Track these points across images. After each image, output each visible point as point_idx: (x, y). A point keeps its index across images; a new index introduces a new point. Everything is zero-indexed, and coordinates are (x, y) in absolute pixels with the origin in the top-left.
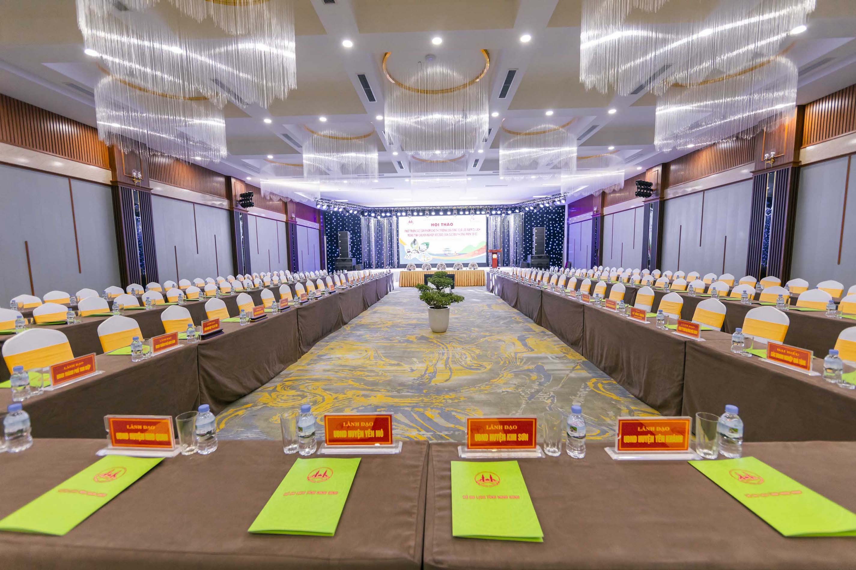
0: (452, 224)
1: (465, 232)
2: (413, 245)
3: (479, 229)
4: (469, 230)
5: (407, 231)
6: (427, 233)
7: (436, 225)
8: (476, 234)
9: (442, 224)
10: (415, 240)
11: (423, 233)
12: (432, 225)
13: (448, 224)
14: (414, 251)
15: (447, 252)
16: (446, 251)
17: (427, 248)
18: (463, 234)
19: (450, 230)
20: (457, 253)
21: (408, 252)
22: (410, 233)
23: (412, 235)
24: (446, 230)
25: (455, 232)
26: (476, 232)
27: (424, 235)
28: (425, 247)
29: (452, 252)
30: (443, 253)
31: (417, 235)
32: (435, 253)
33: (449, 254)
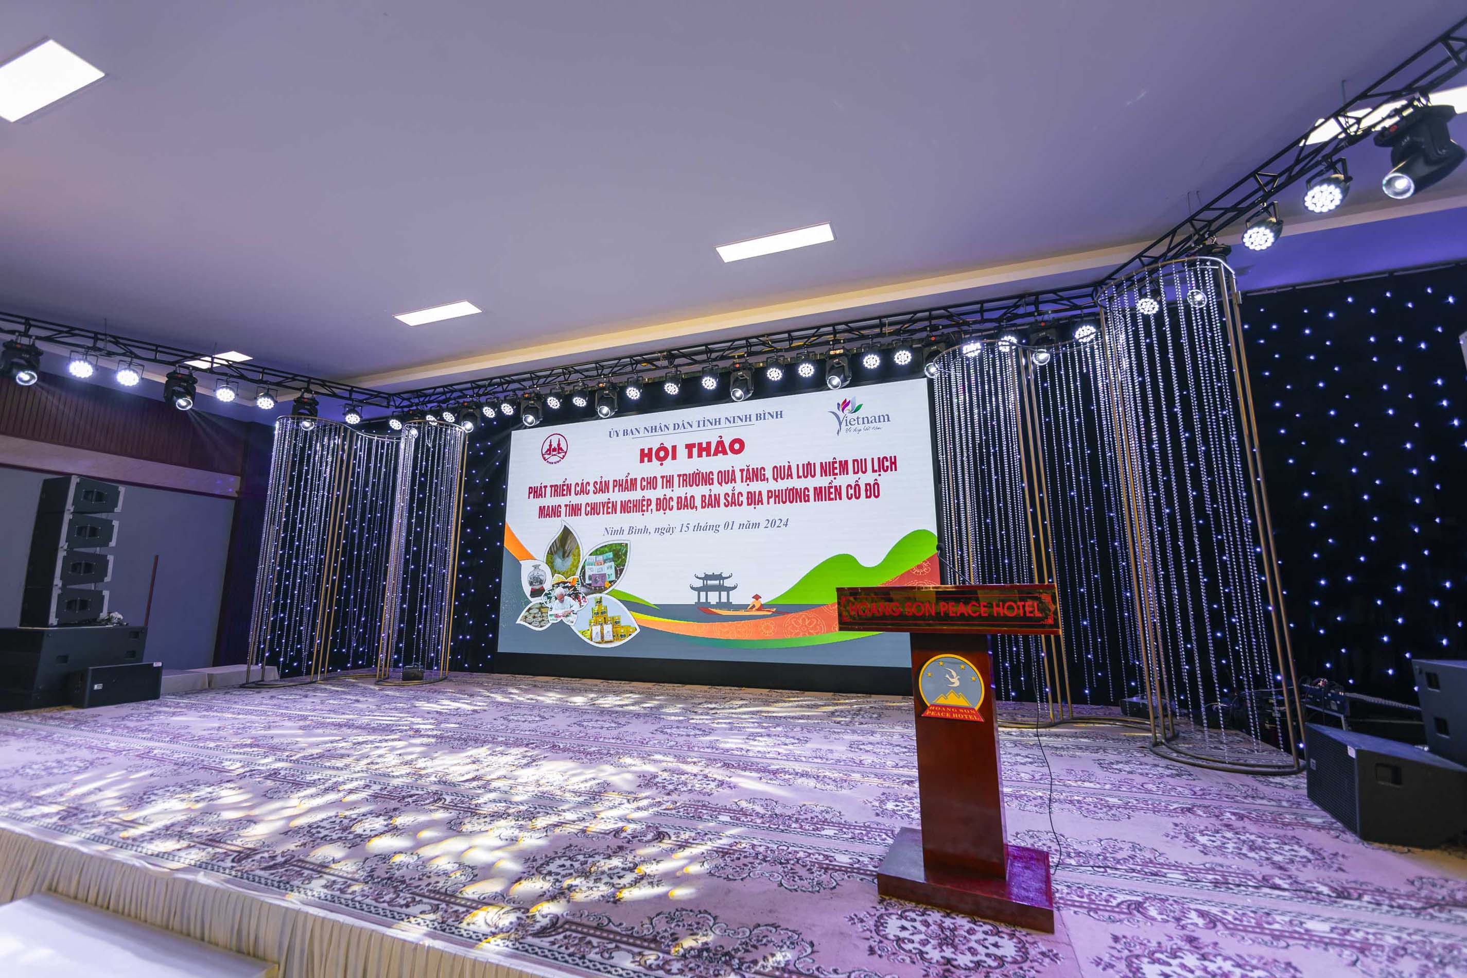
0: (738, 446)
1: (810, 483)
2: (558, 561)
3: (887, 464)
4: (828, 469)
5: (536, 492)
6: (618, 496)
7: (664, 453)
8: (873, 491)
9: (690, 447)
10: (566, 534)
11: (601, 498)
12: (645, 455)
13: (721, 448)
14: (559, 590)
15: (713, 598)
16: (706, 589)
17: (619, 572)
18: (797, 495)
19: (727, 477)
20: (763, 601)
21: (536, 593)
22: (549, 501)
23: (554, 512)
24: (706, 479)
25: (756, 486)
26: (868, 478)
27: (610, 508)
28: (609, 569)
29: (736, 598)
30: (691, 598)
31: (575, 510)
32: (652, 599)
33: (720, 605)
